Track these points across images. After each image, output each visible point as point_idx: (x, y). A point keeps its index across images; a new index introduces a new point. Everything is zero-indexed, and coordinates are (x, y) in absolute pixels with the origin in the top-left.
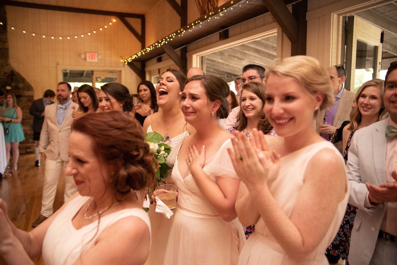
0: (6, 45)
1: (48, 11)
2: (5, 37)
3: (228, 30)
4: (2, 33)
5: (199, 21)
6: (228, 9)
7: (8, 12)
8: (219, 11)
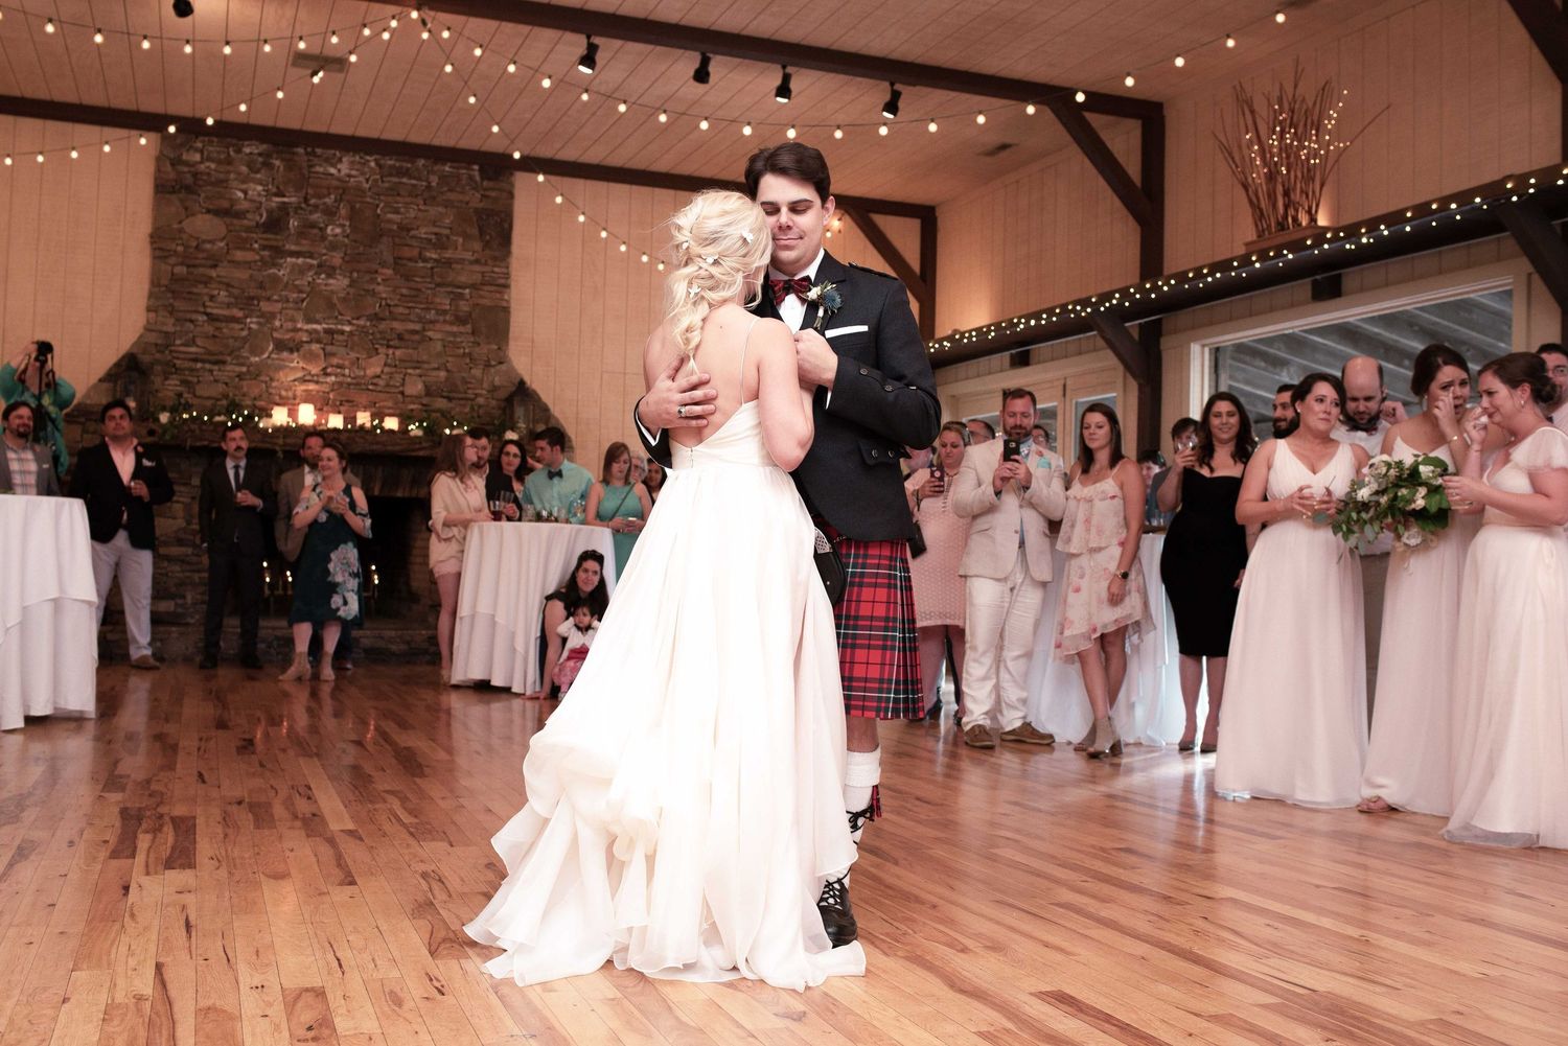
0: (506, 297)
1: (636, 189)
2: (505, 270)
3: (1340, 275)
4: (495, 259)
5: (1285, 252)
6: (1392, 229)
7: (517, 192)
8: (1363, 231)
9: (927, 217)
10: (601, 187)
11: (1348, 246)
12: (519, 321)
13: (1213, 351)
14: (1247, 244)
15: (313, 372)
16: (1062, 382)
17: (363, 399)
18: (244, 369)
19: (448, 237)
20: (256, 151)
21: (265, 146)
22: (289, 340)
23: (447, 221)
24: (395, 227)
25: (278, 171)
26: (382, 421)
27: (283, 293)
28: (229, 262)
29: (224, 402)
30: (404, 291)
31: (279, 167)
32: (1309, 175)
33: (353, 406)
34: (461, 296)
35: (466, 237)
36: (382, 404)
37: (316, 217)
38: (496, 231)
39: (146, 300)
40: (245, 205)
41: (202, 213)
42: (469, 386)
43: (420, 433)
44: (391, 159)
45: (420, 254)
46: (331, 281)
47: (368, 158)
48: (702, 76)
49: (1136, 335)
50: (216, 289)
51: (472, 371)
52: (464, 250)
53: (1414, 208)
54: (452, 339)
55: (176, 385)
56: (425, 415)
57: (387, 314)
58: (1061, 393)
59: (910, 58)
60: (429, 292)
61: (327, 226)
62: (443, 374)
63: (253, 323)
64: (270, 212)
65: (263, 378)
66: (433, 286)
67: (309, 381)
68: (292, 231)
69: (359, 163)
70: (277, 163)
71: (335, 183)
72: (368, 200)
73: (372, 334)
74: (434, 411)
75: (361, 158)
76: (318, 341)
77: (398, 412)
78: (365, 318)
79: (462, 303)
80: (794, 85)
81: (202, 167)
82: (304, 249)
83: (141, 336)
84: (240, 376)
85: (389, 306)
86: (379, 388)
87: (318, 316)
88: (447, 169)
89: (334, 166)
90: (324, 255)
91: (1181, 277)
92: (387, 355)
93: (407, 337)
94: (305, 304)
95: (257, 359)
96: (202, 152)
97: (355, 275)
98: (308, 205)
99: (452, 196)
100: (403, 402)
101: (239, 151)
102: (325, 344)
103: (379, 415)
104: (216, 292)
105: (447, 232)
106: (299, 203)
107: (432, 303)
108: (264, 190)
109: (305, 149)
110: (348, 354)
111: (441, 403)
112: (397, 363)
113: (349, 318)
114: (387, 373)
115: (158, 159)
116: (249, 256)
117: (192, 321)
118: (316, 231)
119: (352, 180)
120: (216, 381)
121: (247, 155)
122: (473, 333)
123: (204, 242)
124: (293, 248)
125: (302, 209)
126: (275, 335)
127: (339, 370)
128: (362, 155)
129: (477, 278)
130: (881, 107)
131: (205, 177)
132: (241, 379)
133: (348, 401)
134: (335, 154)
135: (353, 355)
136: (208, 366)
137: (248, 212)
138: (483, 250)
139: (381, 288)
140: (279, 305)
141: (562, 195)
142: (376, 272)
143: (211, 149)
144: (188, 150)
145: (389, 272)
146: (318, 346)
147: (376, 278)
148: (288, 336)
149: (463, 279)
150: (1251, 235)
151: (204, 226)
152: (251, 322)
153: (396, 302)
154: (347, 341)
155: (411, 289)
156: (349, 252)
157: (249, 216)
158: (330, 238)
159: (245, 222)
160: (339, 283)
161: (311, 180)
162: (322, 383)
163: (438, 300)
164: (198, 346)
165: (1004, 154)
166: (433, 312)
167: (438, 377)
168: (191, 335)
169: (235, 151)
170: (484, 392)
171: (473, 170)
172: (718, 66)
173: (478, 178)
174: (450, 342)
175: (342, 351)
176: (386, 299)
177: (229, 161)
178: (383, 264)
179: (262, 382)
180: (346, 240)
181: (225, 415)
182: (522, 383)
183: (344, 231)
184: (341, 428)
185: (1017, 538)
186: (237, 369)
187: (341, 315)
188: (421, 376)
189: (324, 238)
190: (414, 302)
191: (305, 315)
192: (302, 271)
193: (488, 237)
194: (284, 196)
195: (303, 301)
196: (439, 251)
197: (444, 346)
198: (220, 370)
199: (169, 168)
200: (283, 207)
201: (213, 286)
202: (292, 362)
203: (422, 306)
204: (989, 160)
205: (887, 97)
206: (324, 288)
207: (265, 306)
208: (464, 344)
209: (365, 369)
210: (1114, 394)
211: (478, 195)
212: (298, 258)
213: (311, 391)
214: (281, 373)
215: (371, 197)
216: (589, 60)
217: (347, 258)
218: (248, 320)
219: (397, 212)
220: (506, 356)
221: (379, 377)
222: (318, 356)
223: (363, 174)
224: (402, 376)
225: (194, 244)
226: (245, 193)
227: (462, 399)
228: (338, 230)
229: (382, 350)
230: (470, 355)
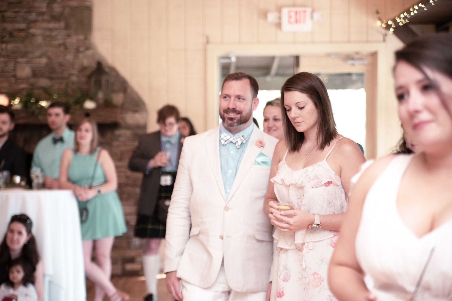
42: (65, 68)
51: (67, 57)
62: (44, 61)
77: (10, 91)
93: (15, 34)
107: (32, 8)
112: (9, 54)
122: (67, 27)
166: (34, 14)
167: (41, 63)
170: (76, 72)
174: (48, 36)
197: (44, 39)
203: (25, 10)
208: (59, 37)
220: (90, 43)
230: (64, 45)
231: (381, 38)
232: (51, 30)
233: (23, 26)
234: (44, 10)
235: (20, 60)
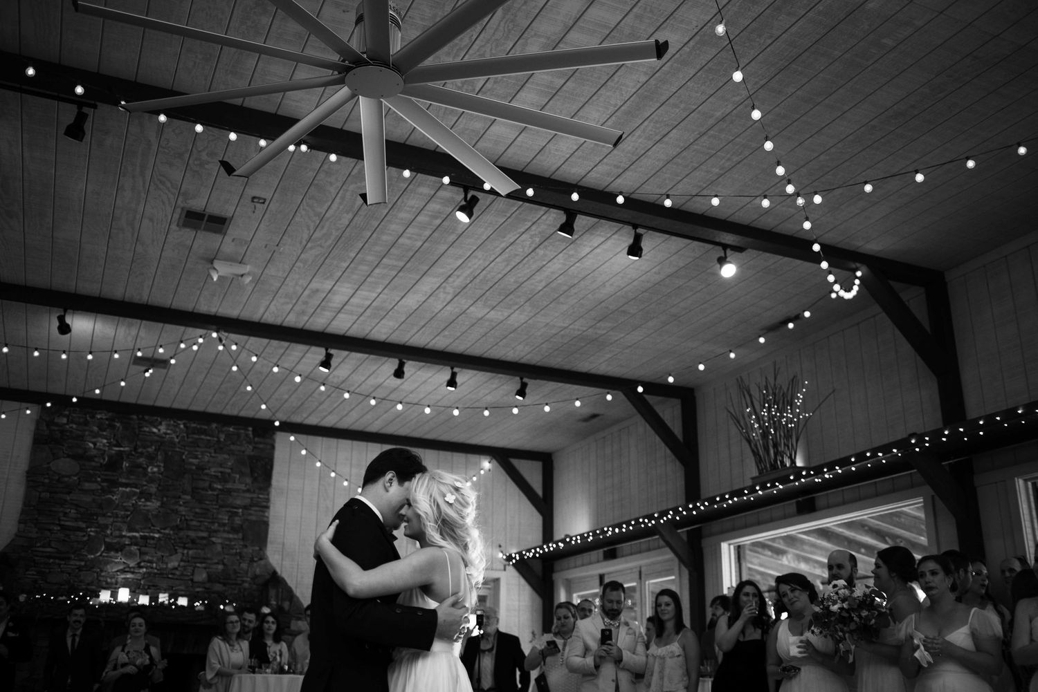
0: (266, 514)
1: (355, 443)
2: (266, 497)
3: (814, 497)
4: (260, 489)
5: (777, 484)
6: (843, 469)
7: (277, 446)
8: (825, 470)
9: (546, 460)
10: (333, 442)
11: (816, 480)
12: (275, 530)
13: (736, 548)
14: (753, 479)
15: (131, 566)
16: (638, 569)
17: (164, 584)
18: (83, 563)
19: (229, 474)
20: (104, 417)
21: (110, 414)
22: (116, 543)
23: (229, 464)
24: (194, 468)
25: (118, 430)
26: (176, 600)
27: (115, 511)
28: (80, 490)
29: (67, 587)
30: (197, 510)
31: (119, 428)
32: (788, 434)
33: (158, 589)
34: (236, 514)
35: (242, 474)
36: (177, 588)
37: (141, 460)
38: (262, 471)
39: (19, 515)
40: (94, 452)
41: (64, 457)
42: (239, 575)
43: (202, 608)
44: (194, 423)
45: (210, 485)
46: (148, 503)
47: (179, 422)
48: (399, 373)
49: (685, 537)
50: (68, 508)
51: (241, 565)
52: (240, 483)
53: (856, 456)
54: (228, 543)
55: (34, 575)
56: (207, 595)
57: (185, 525)
58: (638, 577)
59: (533, 362)
60: (215, 511)
61: (148, 467)
62: (220, 567)
63: (92, 531)
64: (110, 457)
65: (95, 570)
66: (217, 507)
67: (127, 572)
68: (125, 470)
69: (173, 425)
70: (118, 425)
71: (156, 438)
72: (178, 449)
73: (174, 539)
74: (213, 593)
75: (175, 422)
76: (136, 544)
77: (188, 593)
78: (169, 529)
79: (236, 518)
80: (459, 379)
81: (67, 427)
82: (131, 482)
83: (13, 540)
84: (80, 568)
85: (186, 520)
86: (176, 577)
87: (138, 527)
88: (231, 429)
89: (157, 428)
90: (146, 485)
91: (712, 501)
92: (183, 554)
93: (198, 541)
94: (129, 518)
95: (92, 556)
96: (67, 417)
97: (165, 499)
98: (137, 453)
99: (232, 447)
100: (192, 587)
101: (93, 417)
102: (141, 546)
103: (174, 596)
104: (68, 511)
105: (229, 471)
106: (131, 451)
107: (216, 518)
108: (107, 443)
109: (138, 416)
110: (156, 553)
111: (218, 587)
112: (190, 559)
113: (158, 529)
114: (182, 567)
115: (38, 423)
116: (94, 486)
117: (49, 530)
118: (141, 470)
119: (168, 436)
120: (62, 572)
121: (98, 419)
122: (243, 539)
123: (64, 476)
124: (124, 481)
125: (132, 455)
126: (107, 540)
127: (149, 564)
128: (175, 420)
129: (247, 501)
130: (515, 392)
131: (68, 434)
132: (80, 571)
133: (153, 586)
134: (157, 420)
135: (160, 554)
136: (57, 561)
137: (96, 457)
138: (252, 483)
139: (182, 508)
140: (111, 520)
141: (306, 449)
142: (180, 497)
143: (74, 415)
144: (58, 416)
145: (188, 497)
146: (136, 547)
147: (179, 501)
148: (115, 541)
149: (238, 502)
150: (755, 473)
151: (65, 465)
152: (91, 531)
153: (192, 518)
154: (156, 544)
155: (202, 508)
156: (162, 484)
157: (96, 459)
158: (150, 475)
159: (93, 464)
160: (153, 505)
161: (141, 436)
162: (137, 573)
163: (220, 516)
164: (52, 547)
165: (595, 420)
166: (216, 525)
167: (217, 569)
168: (48, 539)
169: (90, 417)
170: (249, 579)
171: (248, 430)
172: (409, 367)
173: (251, 436)
174: (227, 545)
175: (152, 551)
176: (184, 516)
177: (86, 423)
178: (184, 492)
179: (95, 572)
180: (160, 476)
181: (66, 596)
182: (275, 573)
183: (159, 470)
184: (148, 604)
185: (613, 685)
186: (78, 563)
187: (153, 526)
188: (205, 568)
189: (145, 474)
190: (204, 518)
191: (128, 527)
192: (128, 496)
193: (256, 475)
194: (122, 447)
195: (127, 517)
196: (223, 484)
197: (223, 548)
198: (65, 564)
199: (45, 428)
200: (120, 453)
201: (66, 506)
202: (117, 559)
203: (209, 520)
204: (584, 424)
205: (518, 386)
206: (142, 507)
207: (102, 520)
208: (236, 547)
209: (167, 564)
210: (673, 577)
211: (251, 447)
212: (126, 488)
213: (128, 578)
214: (108, 567)
215: (179, 448)
216: (326, 364)
217: (160, 488)
218: (89, 530)
219: (196, 457)
220: (264, 554)
221: (176, 569)
222: (135, 554)
223: (175, 432)
224: (192, 568)
225: (57, 478)
226: (95, 444)
227: (233, 584)
228: (155, 469)
229: (180, 550)
230: (240, 554)
231: (502, 568)
232: (230, 540)
233: (205, 534)
234: (227, 521)
235: (198, 565)
